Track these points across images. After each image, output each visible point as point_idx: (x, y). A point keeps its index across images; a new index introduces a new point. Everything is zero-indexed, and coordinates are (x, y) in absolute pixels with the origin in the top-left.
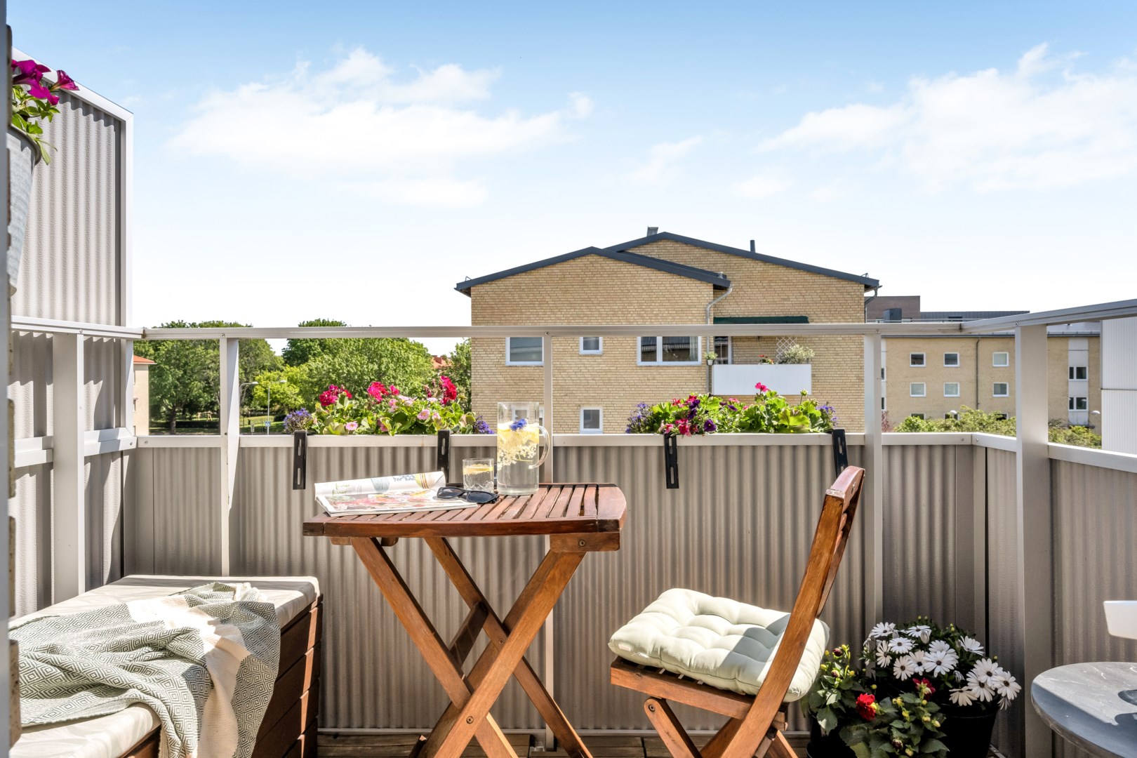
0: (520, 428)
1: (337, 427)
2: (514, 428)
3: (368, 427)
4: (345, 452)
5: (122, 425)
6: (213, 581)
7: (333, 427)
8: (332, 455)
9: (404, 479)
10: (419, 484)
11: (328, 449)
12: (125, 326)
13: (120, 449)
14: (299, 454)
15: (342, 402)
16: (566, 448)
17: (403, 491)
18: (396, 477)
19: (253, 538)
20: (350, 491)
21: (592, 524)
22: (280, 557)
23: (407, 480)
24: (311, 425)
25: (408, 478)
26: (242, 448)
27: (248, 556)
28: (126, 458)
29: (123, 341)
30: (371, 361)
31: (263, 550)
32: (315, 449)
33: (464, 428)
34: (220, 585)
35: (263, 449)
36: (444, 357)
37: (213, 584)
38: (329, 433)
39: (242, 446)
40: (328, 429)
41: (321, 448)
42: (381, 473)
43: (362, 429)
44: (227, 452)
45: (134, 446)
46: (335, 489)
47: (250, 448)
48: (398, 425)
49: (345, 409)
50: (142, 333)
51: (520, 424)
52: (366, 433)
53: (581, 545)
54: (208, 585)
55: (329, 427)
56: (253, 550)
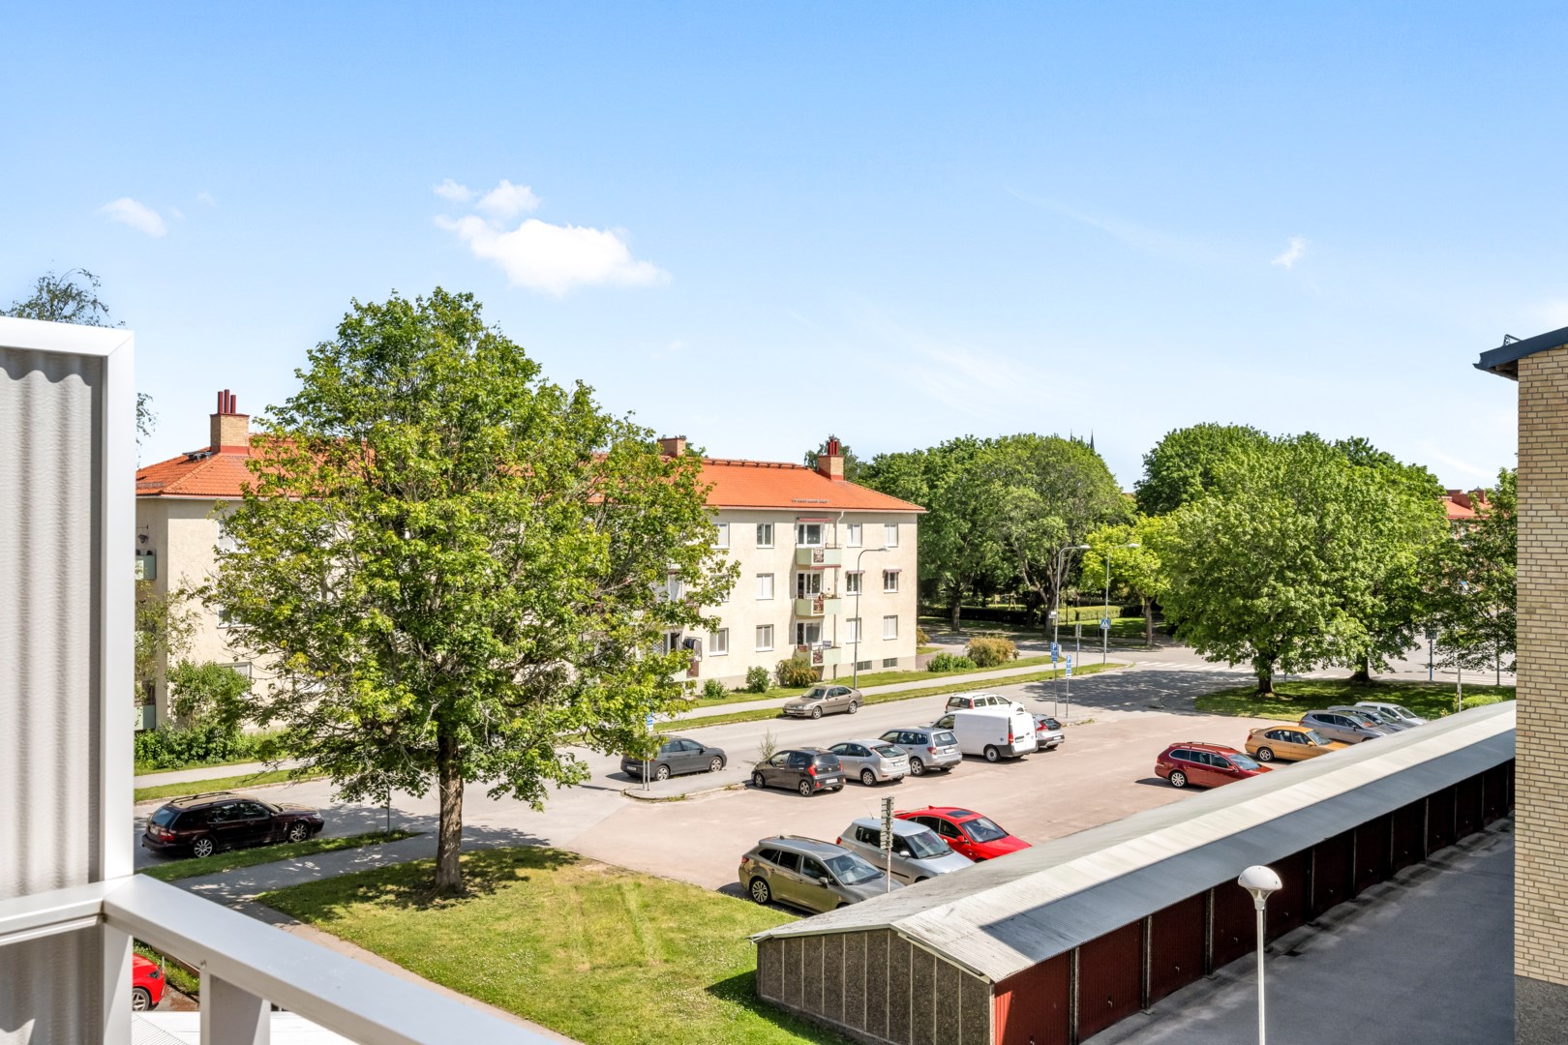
30: (1303, 509)
36: (1474, 494)
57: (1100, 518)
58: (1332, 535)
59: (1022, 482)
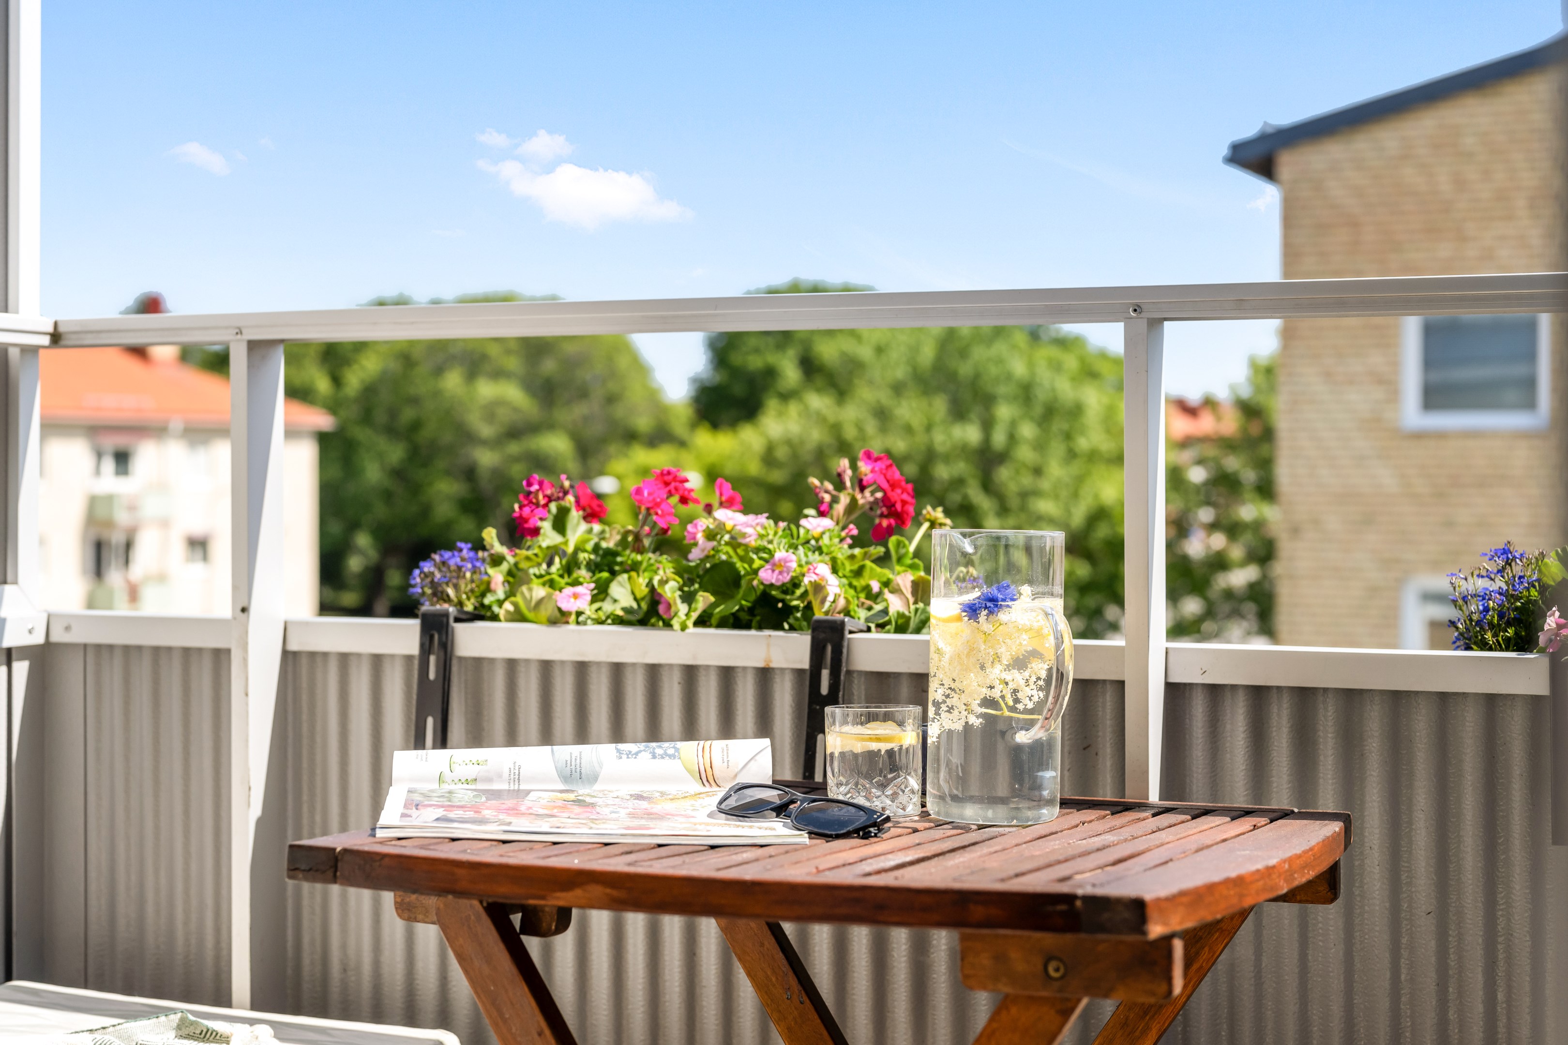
0: (991, 613)
1: (540, 602)
2: (972, 611)
3: (630, 603)
4: (557, 672)
5: (9, 578)
6: (173, 1011)
7: (527, 602)
8: (522, 682)
9: (647, 755)
10: (689, 771)
11: (512, 665)
12: (17, 312)
13: (7, 643)
14: (432, 676)
15: (560, 525)
16: (1215, 691)
17: (636, 789)
18: (621, 746)
19: (318, 910)
20: (489, 780)
21: (1062, 907)
22: (385, 970)
23: (654, 757)
24: (483, 595)
25: (659, 751)
26: (295, 654)
27: (306, 961)
28: (21, 669)
29: (14, 353)
30: (959, 413)
31: (344, 947)
32: (478, 663)
33: (900, 615)
34: (192, 1023)
35: (344, 658)
36: (1210, 403)
37: (175, 1018)
38: (519, 617)
39: (293, 647)
40: (515, 605)
41: (492, 661)
42: (582, 736)
43: (608, 607)
44: (245, 660)
45: (39, 639)
46: (447, 771)
47: (312, 655)
48: (704, 599)
49: (570, 549)
50: (50, 329)
51: (993, 600)
52: (619, 621)
53: (1052, 973)
54: (163, 1018)
55: (518, 599)
56: (318, 943)
57: (630, 437)
58: (1003, 457)
59: (498, 374)
